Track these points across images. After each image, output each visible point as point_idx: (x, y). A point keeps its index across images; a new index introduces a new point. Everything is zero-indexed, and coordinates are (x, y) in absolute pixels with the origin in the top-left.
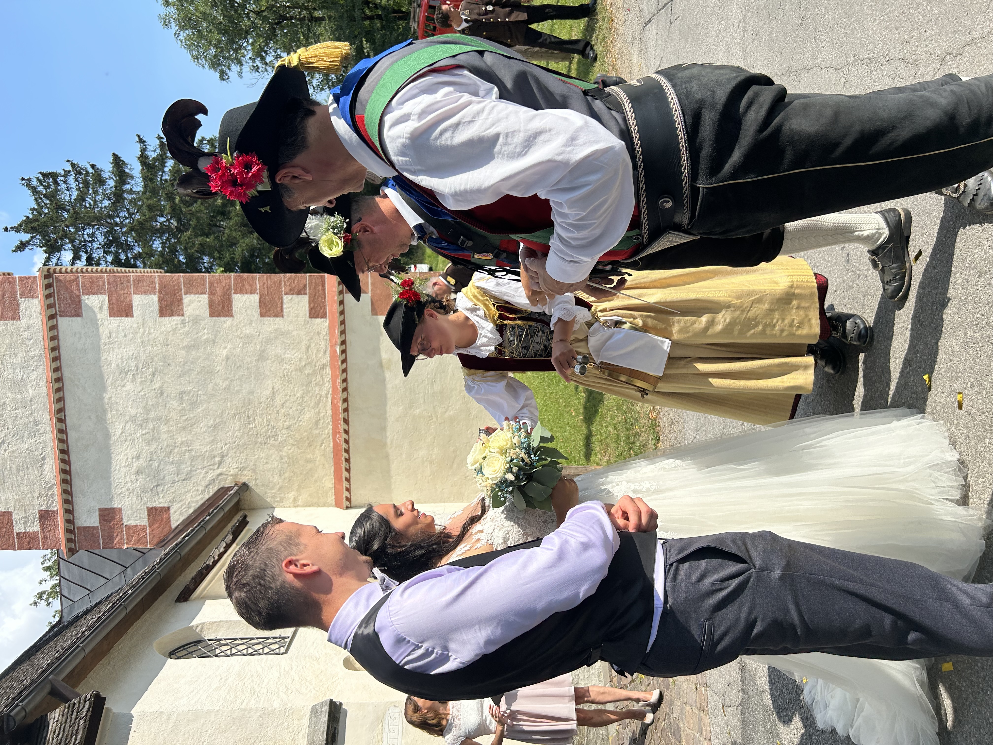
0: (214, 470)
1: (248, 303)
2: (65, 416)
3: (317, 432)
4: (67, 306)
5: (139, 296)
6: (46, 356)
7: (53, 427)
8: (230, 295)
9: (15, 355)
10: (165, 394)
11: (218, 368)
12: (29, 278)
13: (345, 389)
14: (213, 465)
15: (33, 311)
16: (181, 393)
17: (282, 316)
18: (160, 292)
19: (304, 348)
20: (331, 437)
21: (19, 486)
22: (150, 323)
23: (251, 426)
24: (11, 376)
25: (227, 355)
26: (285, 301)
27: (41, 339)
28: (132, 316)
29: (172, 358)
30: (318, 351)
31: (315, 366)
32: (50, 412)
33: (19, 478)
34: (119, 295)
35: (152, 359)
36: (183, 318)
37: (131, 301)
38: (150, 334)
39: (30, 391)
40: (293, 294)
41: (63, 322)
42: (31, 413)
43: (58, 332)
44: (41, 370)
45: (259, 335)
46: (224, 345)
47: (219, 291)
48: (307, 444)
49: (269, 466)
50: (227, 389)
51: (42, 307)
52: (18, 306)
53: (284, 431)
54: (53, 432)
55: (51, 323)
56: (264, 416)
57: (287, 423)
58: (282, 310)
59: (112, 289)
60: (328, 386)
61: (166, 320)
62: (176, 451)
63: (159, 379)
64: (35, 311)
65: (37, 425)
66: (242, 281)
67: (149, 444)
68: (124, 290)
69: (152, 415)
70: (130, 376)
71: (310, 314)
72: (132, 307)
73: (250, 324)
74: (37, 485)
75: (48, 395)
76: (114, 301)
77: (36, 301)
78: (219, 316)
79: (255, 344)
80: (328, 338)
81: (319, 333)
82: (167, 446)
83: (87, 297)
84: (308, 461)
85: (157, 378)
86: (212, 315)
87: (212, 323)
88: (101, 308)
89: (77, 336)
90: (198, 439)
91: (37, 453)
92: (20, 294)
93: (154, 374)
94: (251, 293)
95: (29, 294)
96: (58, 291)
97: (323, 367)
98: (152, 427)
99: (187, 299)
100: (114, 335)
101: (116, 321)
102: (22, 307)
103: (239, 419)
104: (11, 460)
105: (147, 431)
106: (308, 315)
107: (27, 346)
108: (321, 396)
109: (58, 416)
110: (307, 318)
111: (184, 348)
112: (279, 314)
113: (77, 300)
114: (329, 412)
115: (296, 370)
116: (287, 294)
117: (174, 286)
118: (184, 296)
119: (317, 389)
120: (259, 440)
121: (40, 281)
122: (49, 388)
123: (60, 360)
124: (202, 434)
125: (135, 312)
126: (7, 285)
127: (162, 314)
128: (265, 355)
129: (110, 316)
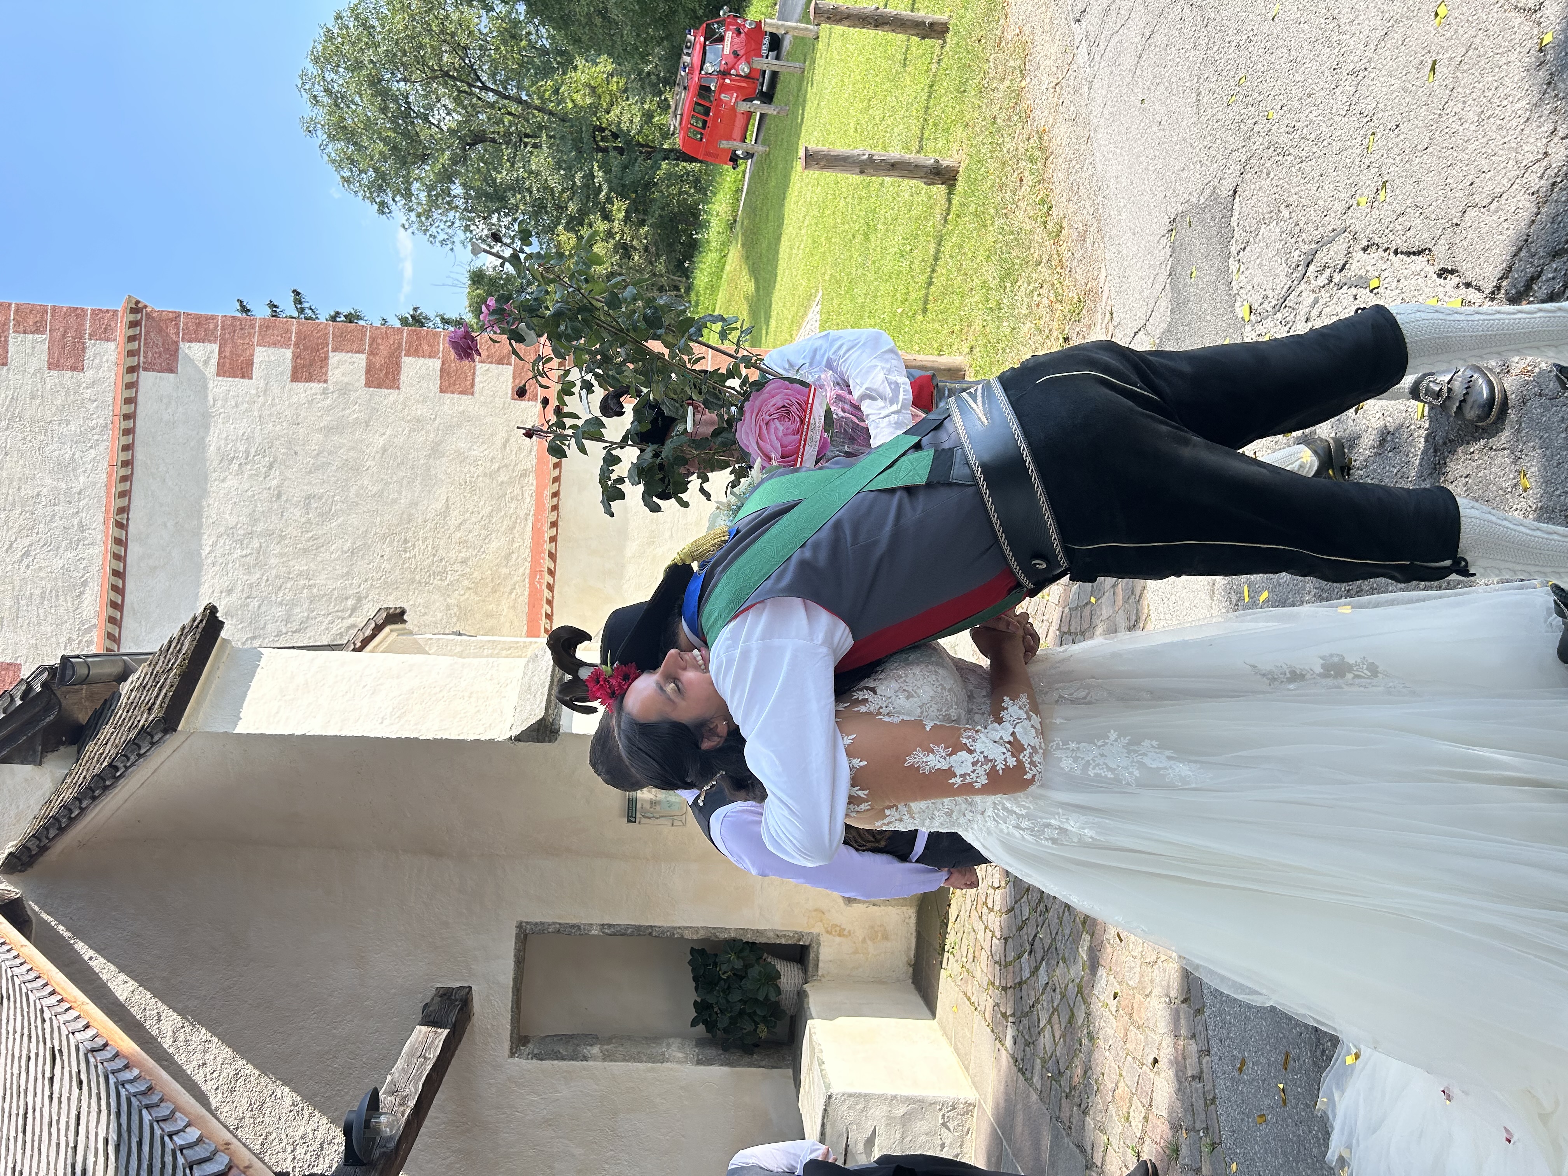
0: (343, 618)
1: (424, 371)
2: (128, 519)
3: (507, 571)
4: (156, 356)
5: (264, 349)
6: (114, 427)
7: (106, 536)
8: (399, 357)
9: (68, 422)
10: (284, 498)
11: (368, 464)
12: (107, 311)
13: (555, 508)
14: (343, 611)
15: (104, 360)
16: (308, 498)
17: (472, 394)
18: (297, 345)
19: (499, 443)
20: (527, 580)
21: (39, 624)
22: (275, 389)
23: (408, 555)
24: (56, 453)
25: (384, 445)
26: (478, 373)
27: (111, 400)
28: (251, 378)
29: (301, 443)
30: (520, 448)
31: (513, 471)
32: (107, 512)
33: (41, 611)
34: (235, 346)
35: (272, 442)
36: (325, 385)
37: (253, 355)
38: (273, 405)
39: (82, 479)
40: (491, 363)
41: (147, 379)
42: (77, 512)
43: (137, 392)
44: (102, 447)
45: (435, 419)
46: (381, 430)
47: (384, 350)
48: (489, 589)
49: (429, 619)
50: (379, 495)
51: (119, 353)
52: (84, 350)
53: (457, 567)
54: (105, 543)
55: (129, 378)
56: (429, 542)
57: (463, 555)
58: (473, 385)
59: (227, 336)
60: (529, 503)
61: (300, 386)
62: (289, 585)
63: (277, 473)
64: (107, 361)
65: (83, 531)
66: (419, 339)
67: (249, 571)
68: (244, 339)
69: (259, 527)
70: (235, 466)
71: (514, 393)
72: (252, 364)
73: (424, 401)
74: (68, 625)
75: (107, 485)
76: (227, 354)
77: (112, 346)
78: (379, 386)
79: (427, 432)
82: (277, 576)
83: (188, 344)
84: (489, 615)
85: (275, 473)
86: (368, 384)
87: (368, 397)
88: (206, 362)
89: (165, 401)
90: (324, 569)
91: (75, 574)
92: (90, 334)
93: (271, 466)
94: (430, 357)
95: (103, 333)
96: (147, 333)
97: (524, 475)
98: (258, 545)
99: (334, 358)
100: (220, 403)
101: (226, 382)
102: (90, 352)
103: (391, 543)
104: (33, 582)
105: (249, 551)
106: (510, 394)
107: (88, 410)
108: (518, 517)
109: (117, 518)
110: (509, 400)
111: (321, 430)
112: (468, 390)
113: (173, 348)
114: (528, 542)
115: (485, 475)
116: (482, 362)
117: (319, 338)
118: (331, 354)
119: (513, 505)
120: (418, 577)
121: (122, 317)
122: (111, 475)
123: (134, 433)
124: (332, 562)
125: (256, 372)
126: (72, 320)
127: (296, 377)
128: (441, 448)
129: (218, 375)
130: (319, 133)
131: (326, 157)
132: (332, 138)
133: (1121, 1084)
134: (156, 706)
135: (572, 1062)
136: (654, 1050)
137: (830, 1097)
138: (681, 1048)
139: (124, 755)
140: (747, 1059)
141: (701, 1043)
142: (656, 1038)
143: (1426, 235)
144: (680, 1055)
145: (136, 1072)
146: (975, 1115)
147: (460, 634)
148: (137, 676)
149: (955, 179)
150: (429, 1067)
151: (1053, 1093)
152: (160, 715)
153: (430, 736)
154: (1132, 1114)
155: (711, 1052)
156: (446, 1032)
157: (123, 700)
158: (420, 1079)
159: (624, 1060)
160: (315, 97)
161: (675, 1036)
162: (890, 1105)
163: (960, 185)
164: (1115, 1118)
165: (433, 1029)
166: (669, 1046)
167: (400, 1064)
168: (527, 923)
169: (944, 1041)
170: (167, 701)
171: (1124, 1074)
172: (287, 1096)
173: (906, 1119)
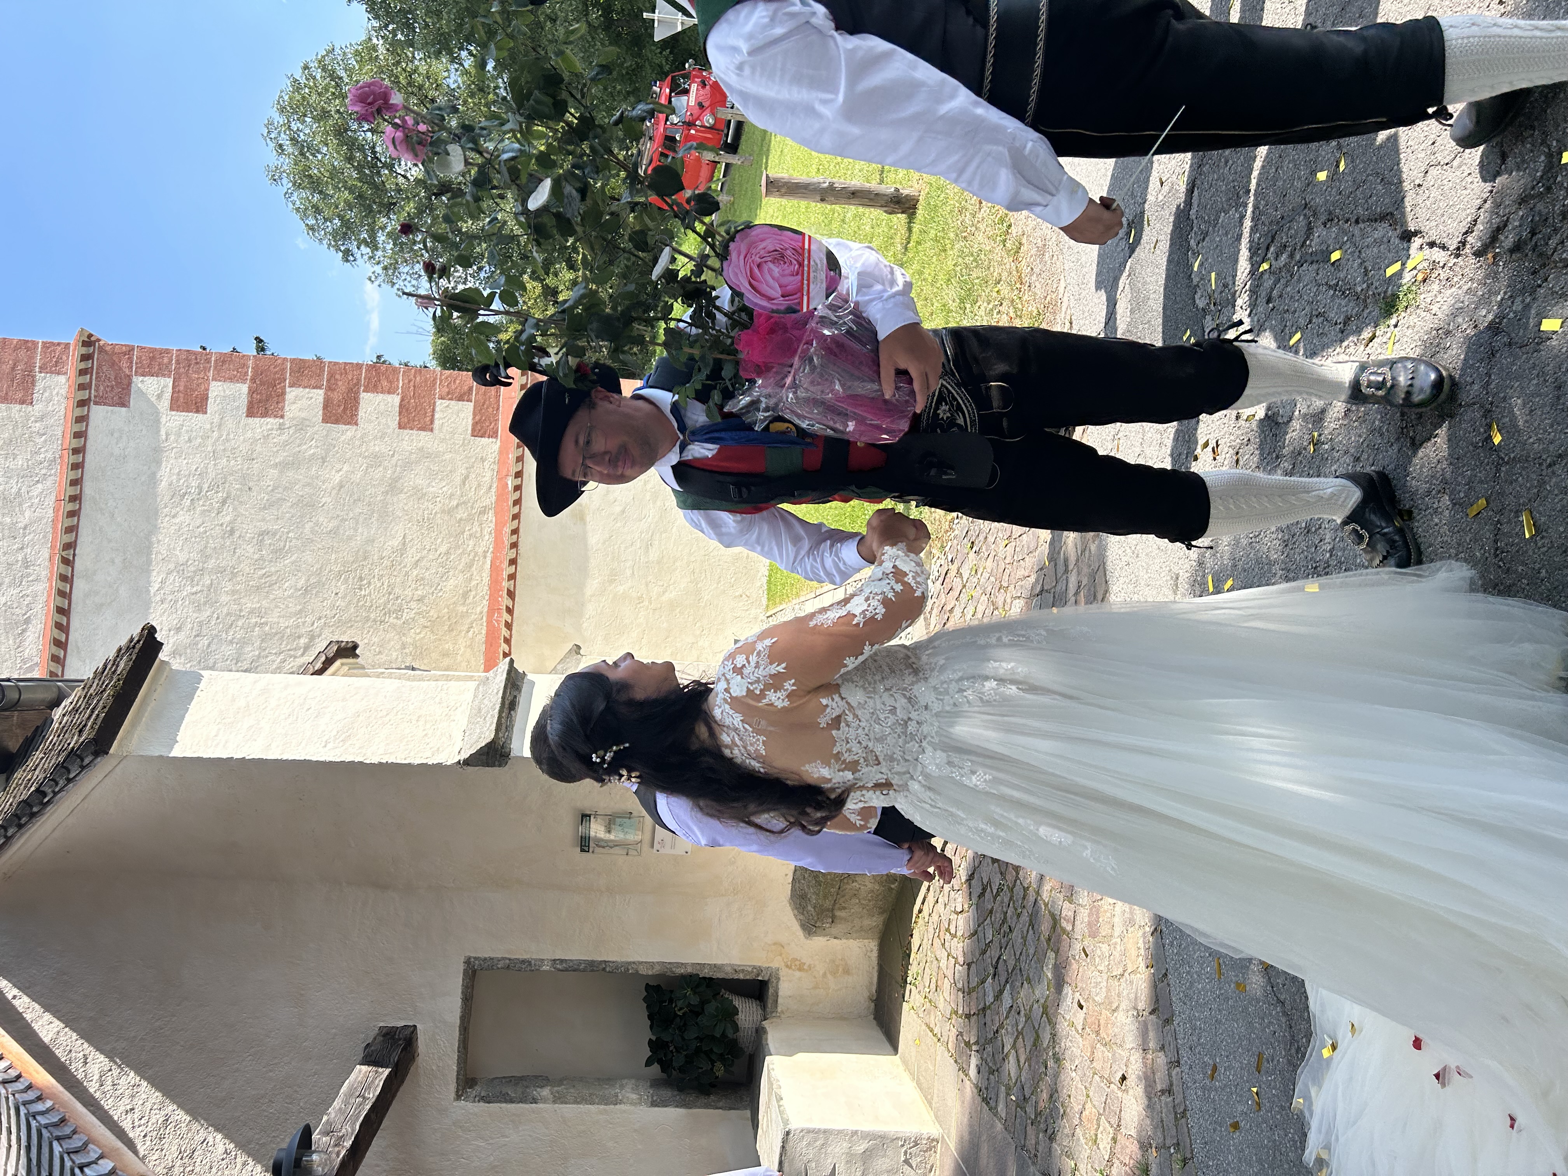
0: (295, 657)
1: (382, 407)
2: (74, 555)
3: (464, 609)
4: (108, 389)
5: (220, 383)
6: (62, 461)
7: (51, 573)
8: (357, 393)
9: (15, 457)
10: (237, 534)
11: (324, 500)
12: (59, 344)
13: (514, 545)
14: (295, 649)
15: (54, 393)
16: (262, 534)
17: (432, 430)
18: (253, 380)
19: (458, 480)
20: (485, 619)
22: (230, 424)
23: (363, 593)
25: (341, 481)
26: (437, 409)
27: (60, 434)
28: (206, 413)
29: (256, 478)
30: (479, 485)
31: (472, 508)
32: (52, 547)
34: (190, 380)
35: (226, 478)
36: (281, 421)
37: (207, 390)
38: (228, 440)
39: (27, 514)
40: (451, 399)
41: (98, 413)
42: (22, 548)
43: (87, 426)
44: (49, 482)
45: (393, 455)
46: (338, 466)
47: (342, 386)
48: (446, 628)
49: (383, 658)
50: (334, 532)
51: (70, 386)
52: (33, 383)
53: (413, 605)
54: (50, 580)
55: (79, 412)
56: (385, 580)
57: (420, 593)
58: (432, 422)
59: (182, 370)
60: (487, 541)
61: (256, 421)
62: (240, 623)
63: (231, 509)
64: (57, 394)
65: (27, 567)
66: (378, 374)
67: (199, 609)
68: (199, 373)
69: (211, 564)
70: (187, 502)
71: (473, 430)
72: (207, 399)
73: (382, 437)
74: (9, 663)
75: (53, 521)
76: (182, 388)
77: (62, 379)
78: (336, 422)
79: (385, 468)
80: (496, 467)
81: (483, 460)
82: (228, 614)
83: (141, 378)
84: (445, 654)
85: (229, 509)
86: (325, 420)
87: (325, 432)
88: (159, 397)
89: (116, 435)
90: (277, 607)
91: (18, 611)
92: (40, 367)
93: (224, 502)
94: (389, 393)
95: (54, 367)
96: (100, 366)
97: (483, 512)
98: (209, 582)
99: (291, 394)
100: (172, 437)
101: (180, 417)
102: (40, 385)
103: (346, 580)
105: (199, 588)
106: (470, 431)
107: (36, 444)
108: (476, 554)
109: (64, 554)
110: (469, 436)
111: (276, 465)
112: (428, 427)
113: (125, 382)
114: (486, 579)
115: (443, 512)
116: (442, 398)
117: (276, 373)
118: (288, 390)
119: (471, 543)
120: (372, 616)
121: (74, 350)
122: (58, 510)
123: (83, 468)
124: (285, 599)
125: (211, 406)
126: (22, 353)
127: (251, 413)
128: (399, 485)
129: (172, 409)
130: (285, 181)
131: (290, 205)
132: (297, 186)
133: (1089, 1105)
134: (88, 727)
135: (521, 1105)
136: (607, 1092)
137: (788, 1133)
138: (635, 1089)
139: (52, 780)
140: (703, 1100)
141: (656, 1084)
142: (609, 1079)
143: (1387, 201)
144: (634, 1096)
145: (49, 1104)
146: (939, 1151)
147: (413, 669)
148: (70, 700)
149: (914, 207)
150: (368, 1107)
151: (1018, 1120)
152: (91, 736)
153: (375, 760)
154: (1099, 1136)
155: (667, 1093)
156: (387, 1071)
157: (55, 725)
158: (357, 1119)
159: (576, 1102)
160: (281, 146)
161: (629, 1077)
162: (850, 1141)
163: (920, 212)
164: (1083, 1141)
165: (374, 1069)
166: (622, 1087)
167: (337, 1103)
168: (475, 958)
169: (906, 1077)
170: (99, 722)
171: (1091, 1094)
172: (219, 1143)
173: (867, 1156)
